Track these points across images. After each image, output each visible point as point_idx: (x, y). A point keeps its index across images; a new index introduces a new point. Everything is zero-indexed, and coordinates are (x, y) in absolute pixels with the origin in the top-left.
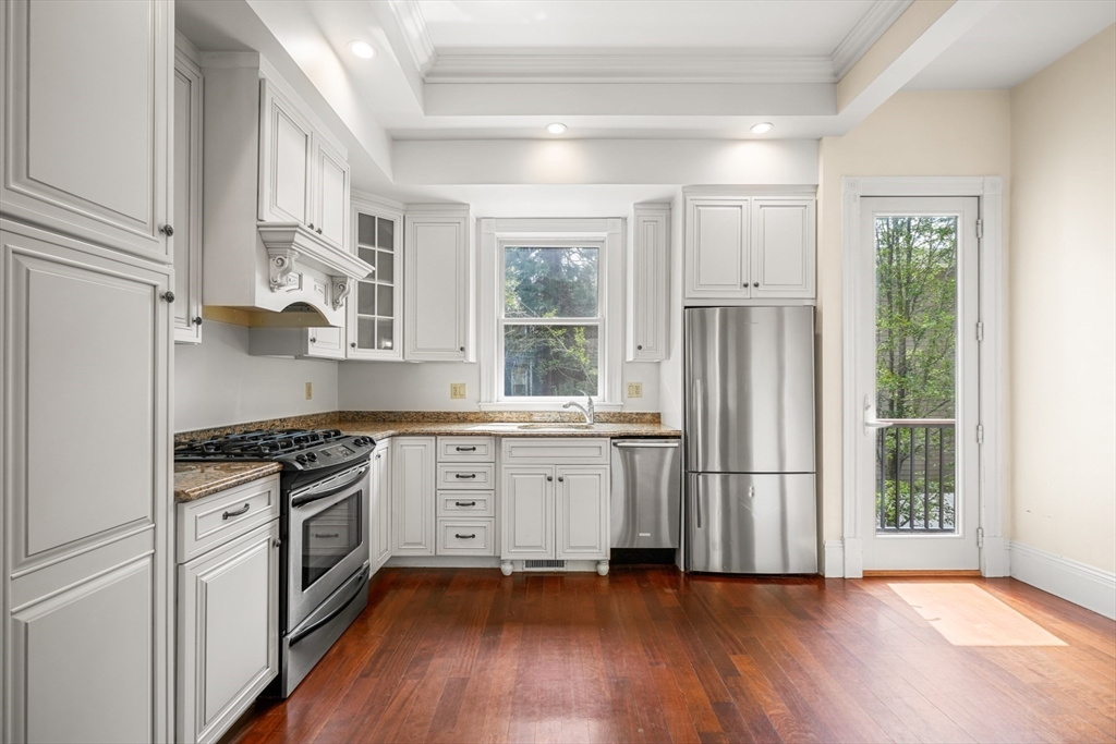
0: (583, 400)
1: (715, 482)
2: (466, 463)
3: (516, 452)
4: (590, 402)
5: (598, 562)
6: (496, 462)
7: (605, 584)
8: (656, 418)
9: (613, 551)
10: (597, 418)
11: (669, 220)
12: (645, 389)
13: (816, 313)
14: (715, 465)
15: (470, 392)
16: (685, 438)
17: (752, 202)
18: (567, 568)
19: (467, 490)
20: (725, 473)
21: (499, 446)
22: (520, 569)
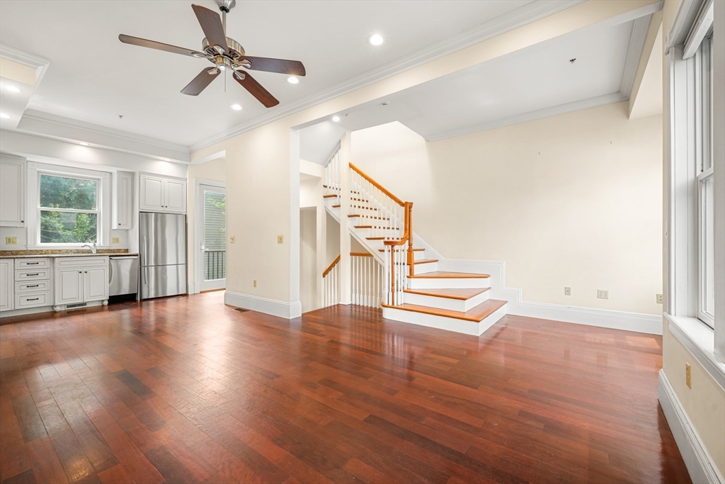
0: (91, 244)
1: (152, 270)
2: (34, 269)
3: (62, 263)
4: (95, 245)
5: (103, 301)
6: (51, 267)
7: (107, 308)
8: (127, 250)
9: (110, 297)
12: (121, 240)
13: (186, 217)
14: (152, 263)
15: (19, 241)
16: (140, 256)
17: (165, 180)
18: (88, 306)
19: (33, 280)
20: (156, 266)
21: (53, 262)
22: (64, 309)
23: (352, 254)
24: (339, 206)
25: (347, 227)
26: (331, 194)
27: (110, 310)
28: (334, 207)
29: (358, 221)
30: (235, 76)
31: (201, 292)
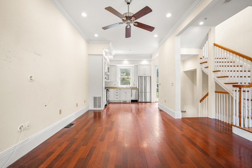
0: (129, 86)
2: (117, 91)
3: (122, 90)
6: (120, 91)
7: (131, 103)
8: (137, 87)
9: (131, 100)
10: (130, 87)
11: (137, 67)
12: (135, 85)
13: (151, 77)
14: (144, 91)
15: (116, 85)
16: (138, 89)
17: (145, 66)
18: (127, 102)
19: (117, 94)
21: (120, 90)
22: (122, 102)
23: (216, 92)
24: (208, 67)
25: (212, 77)
26: (204, 62)
27: (131, 104)
28: (205, 68)
29: (219, 74)
30: (134, 25)
31: (155, 102)
